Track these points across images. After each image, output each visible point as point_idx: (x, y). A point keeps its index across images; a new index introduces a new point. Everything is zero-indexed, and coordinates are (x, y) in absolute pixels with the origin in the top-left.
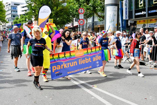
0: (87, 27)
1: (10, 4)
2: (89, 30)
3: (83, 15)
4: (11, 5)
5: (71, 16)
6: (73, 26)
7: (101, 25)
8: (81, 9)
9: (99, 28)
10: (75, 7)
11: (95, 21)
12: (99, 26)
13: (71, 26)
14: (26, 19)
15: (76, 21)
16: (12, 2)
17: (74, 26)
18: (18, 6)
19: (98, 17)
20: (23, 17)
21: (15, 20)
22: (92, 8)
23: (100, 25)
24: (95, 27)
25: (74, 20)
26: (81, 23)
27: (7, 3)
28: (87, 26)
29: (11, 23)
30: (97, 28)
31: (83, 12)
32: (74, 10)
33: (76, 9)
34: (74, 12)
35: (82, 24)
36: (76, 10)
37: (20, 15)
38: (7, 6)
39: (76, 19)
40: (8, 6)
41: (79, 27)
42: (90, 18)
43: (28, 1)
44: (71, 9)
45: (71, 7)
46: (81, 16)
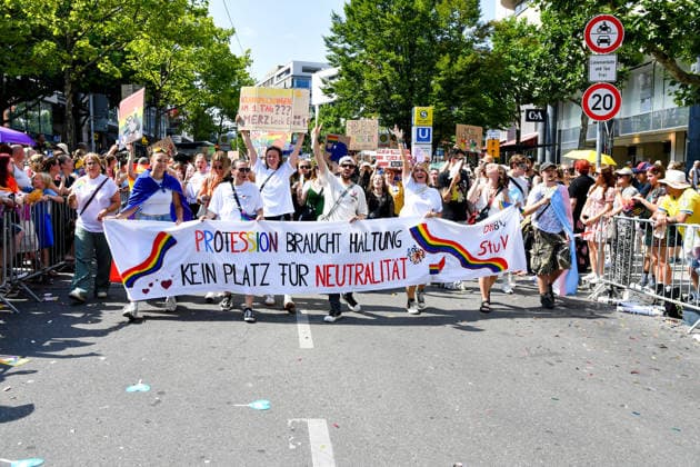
1: (288, 71)
3: (614, 58)
4: (292, 73)
6: (518, 138)
8: (601, 23)
10: (532, 55)
12: (636, 141)
13: (505, 142)
15: (528, 120)
16: (295, 63)
17: (522, 140)
18: (313, 75)
20: (328, 114)
22: (650, 31)
24: (614, 144)
25: (523, 116)
26: (600, 105)
27: (280, 67)
30: (623, 148)
31: (612, 41)
32: (528, 65)
34: (530, 75)
35: (603, 113)
36: (538, 68)
37: (321, 106)
38: (279, 76)
39: (528, 112)
40: (283, 77)
41: (540, 143)
43: (333, 39)
44: (516, 64)
45: (513, 57)
46: (599, 66)
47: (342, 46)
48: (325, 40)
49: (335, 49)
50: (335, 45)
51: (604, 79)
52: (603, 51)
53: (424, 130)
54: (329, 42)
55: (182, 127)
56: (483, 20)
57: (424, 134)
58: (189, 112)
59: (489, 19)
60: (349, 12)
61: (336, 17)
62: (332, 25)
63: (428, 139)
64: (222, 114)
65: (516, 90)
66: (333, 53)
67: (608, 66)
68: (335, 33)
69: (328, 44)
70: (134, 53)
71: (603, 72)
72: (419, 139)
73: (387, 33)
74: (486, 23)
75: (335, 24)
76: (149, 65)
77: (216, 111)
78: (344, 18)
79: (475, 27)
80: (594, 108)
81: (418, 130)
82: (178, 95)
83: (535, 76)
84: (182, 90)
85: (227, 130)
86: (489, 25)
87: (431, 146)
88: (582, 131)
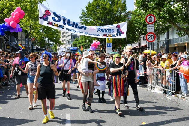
0: (159, 48)
2: (162, 51)
3: (153, 25)
5: (137, 34)
6: (140, 45)
7: (180, 44)
8: (150, 16)
9: (175, 48)
10: (142, 21)
11: (170, 38)
12: (176, 46)
13: (137, 46)
14: (86, 41)
15: (144, 40)
19: (177, 30)
20: (82, 38)
21: (75, 42)
22: (168, 16)
23: (177, 44)
24: (169, 47)
25: (142, 39)
26: (150, 38)
28: (160, 46)
29: (71, 45)
30: (173, 48)
31: (153, 20)
32: (141, 24)
33: (144, 23)
34: (141, 27)
35: (151, 40)
36: (144, 25)
37: (80, 36)
39: (144, 37)
41: (147, 47)
42: (163, 34)
43: (82, 17)
44: (137, 24)
45: (136, 21)
46: (150, 28)
47: (85, 19)
48: (80, 17)
49: (83, 20)
50: (83, 19)
51: (151, 31)
52: (151, 23)
53: (109, 44)
54: (81, 18)
55: (36, 44)
56: (127, 11)
57: (109, 45)
58: (38, 40)
59: (129, 11)
60: (87, 8)
61: (83, 10)
62: (82, 13)
63: (111, 47)
64: (49, 40)
65: (139, 31)
66: (82, 21)
67: (152, 27)
68: (83, 15)
69: (81, 19)
70: (22, 22)
71: (151, 29)
72: (108, 47)
73: (98, 15)
74: (128, 12)
75: (83, 13)
76: (26, 26)
77: (47, 39)
78: (86, 11)
79: (125, 13)
80: (149, 39)
81: (108, 44)
82: (35, 34)
83: (143, 27)
84: (36, 33)
85: (50, 45)
86: (129, 12)
87: (112, 49)
88: (158, 43)
